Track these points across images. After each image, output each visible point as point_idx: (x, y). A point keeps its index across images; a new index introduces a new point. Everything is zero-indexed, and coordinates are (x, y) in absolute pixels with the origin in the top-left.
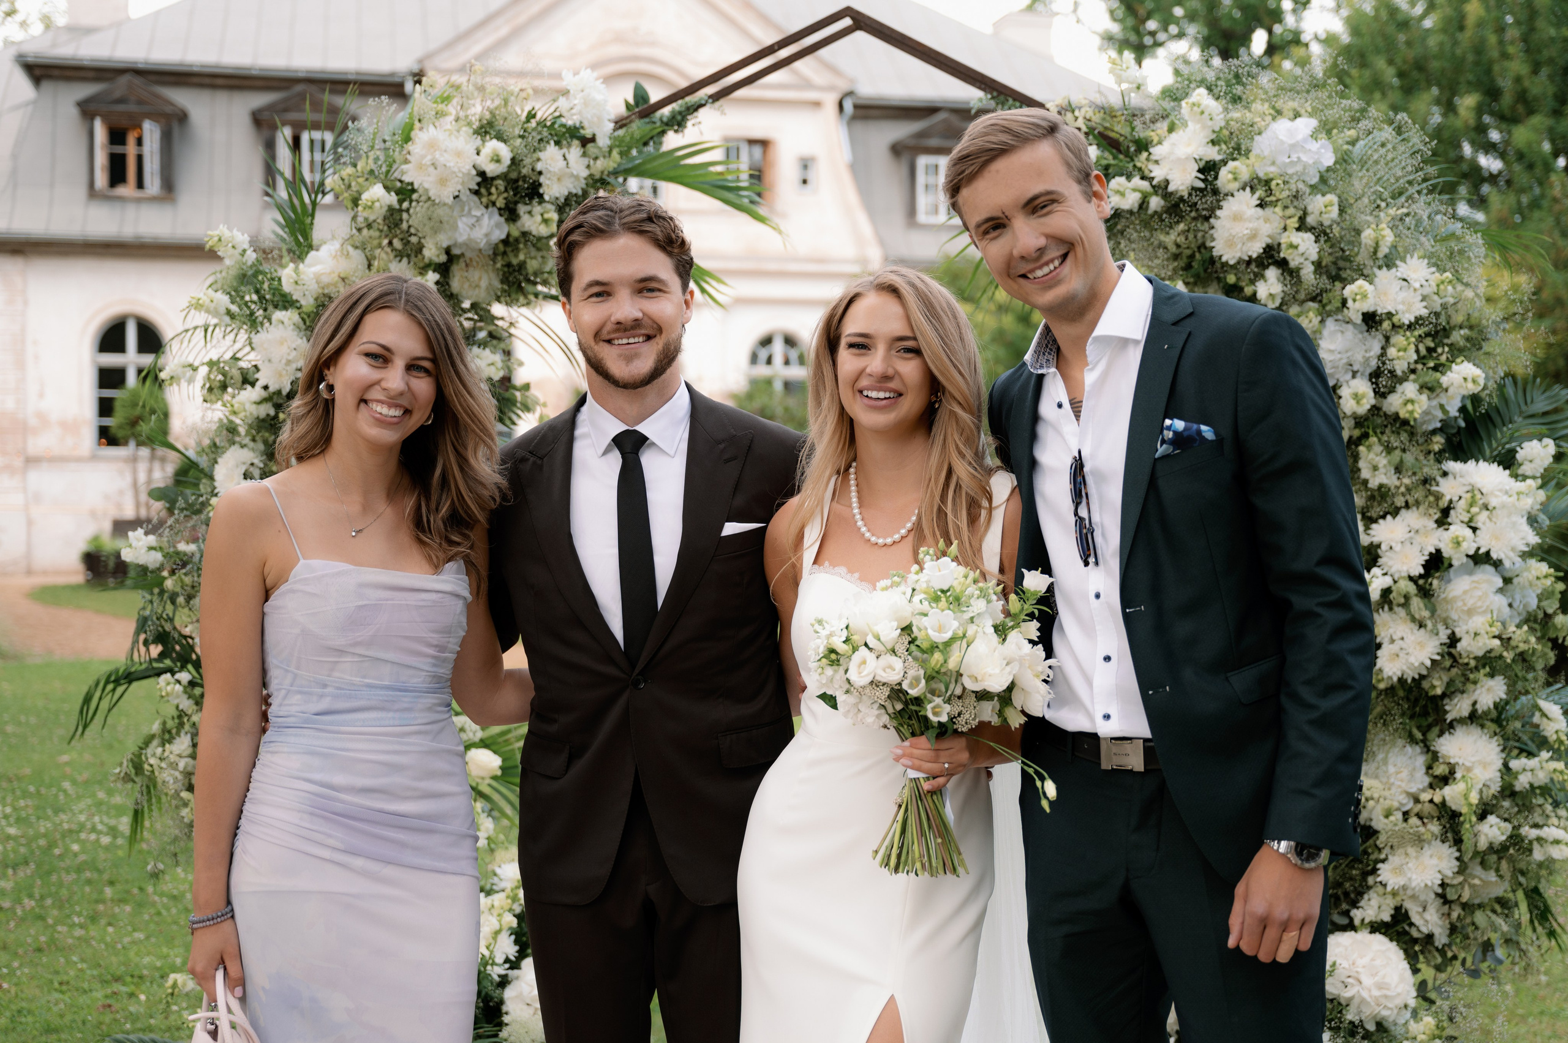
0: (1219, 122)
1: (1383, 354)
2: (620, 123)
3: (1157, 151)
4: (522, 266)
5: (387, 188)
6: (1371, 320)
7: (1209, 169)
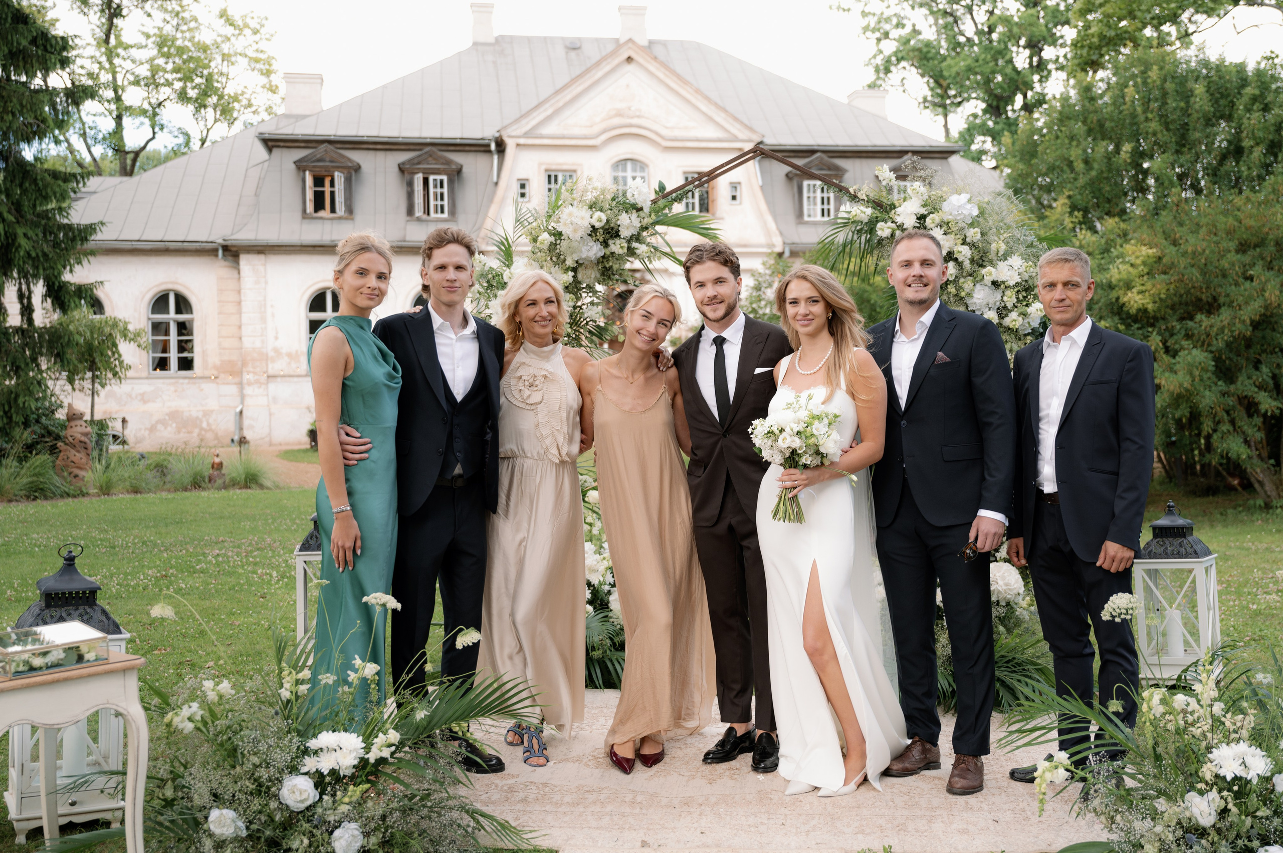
0: (926, 197)
1: (1002, 300)
2: (654, 202)
3: (898, 210)
4: (611, 267)
5: (551, 234)
6: (995, 284)
7: (922, 218)
